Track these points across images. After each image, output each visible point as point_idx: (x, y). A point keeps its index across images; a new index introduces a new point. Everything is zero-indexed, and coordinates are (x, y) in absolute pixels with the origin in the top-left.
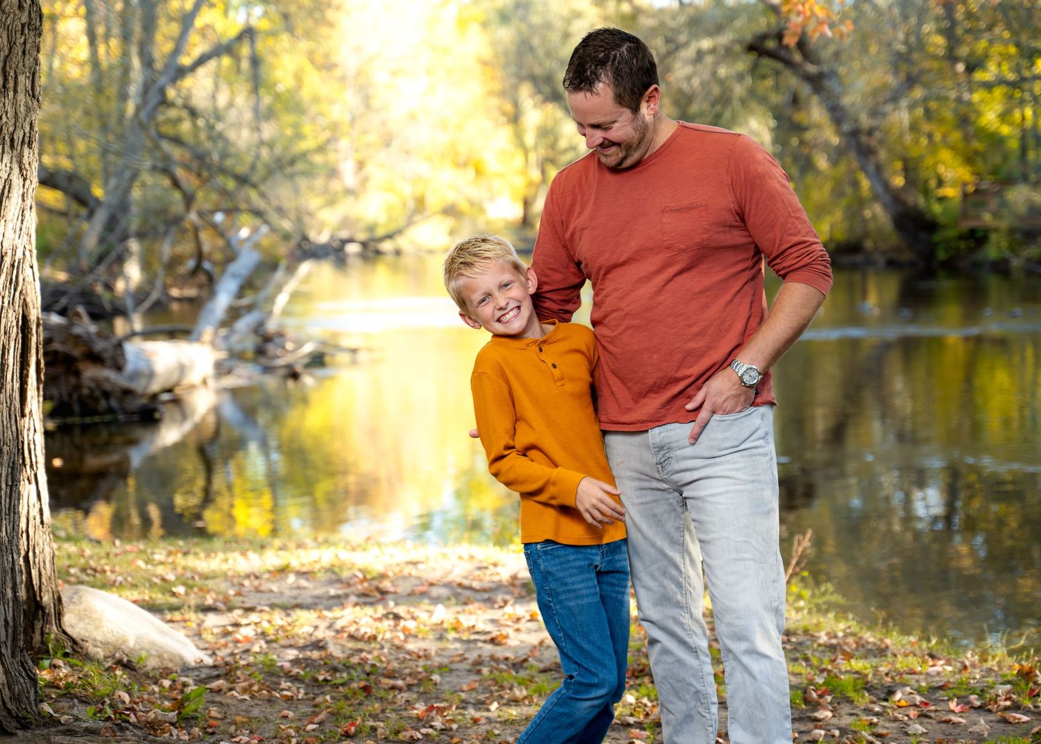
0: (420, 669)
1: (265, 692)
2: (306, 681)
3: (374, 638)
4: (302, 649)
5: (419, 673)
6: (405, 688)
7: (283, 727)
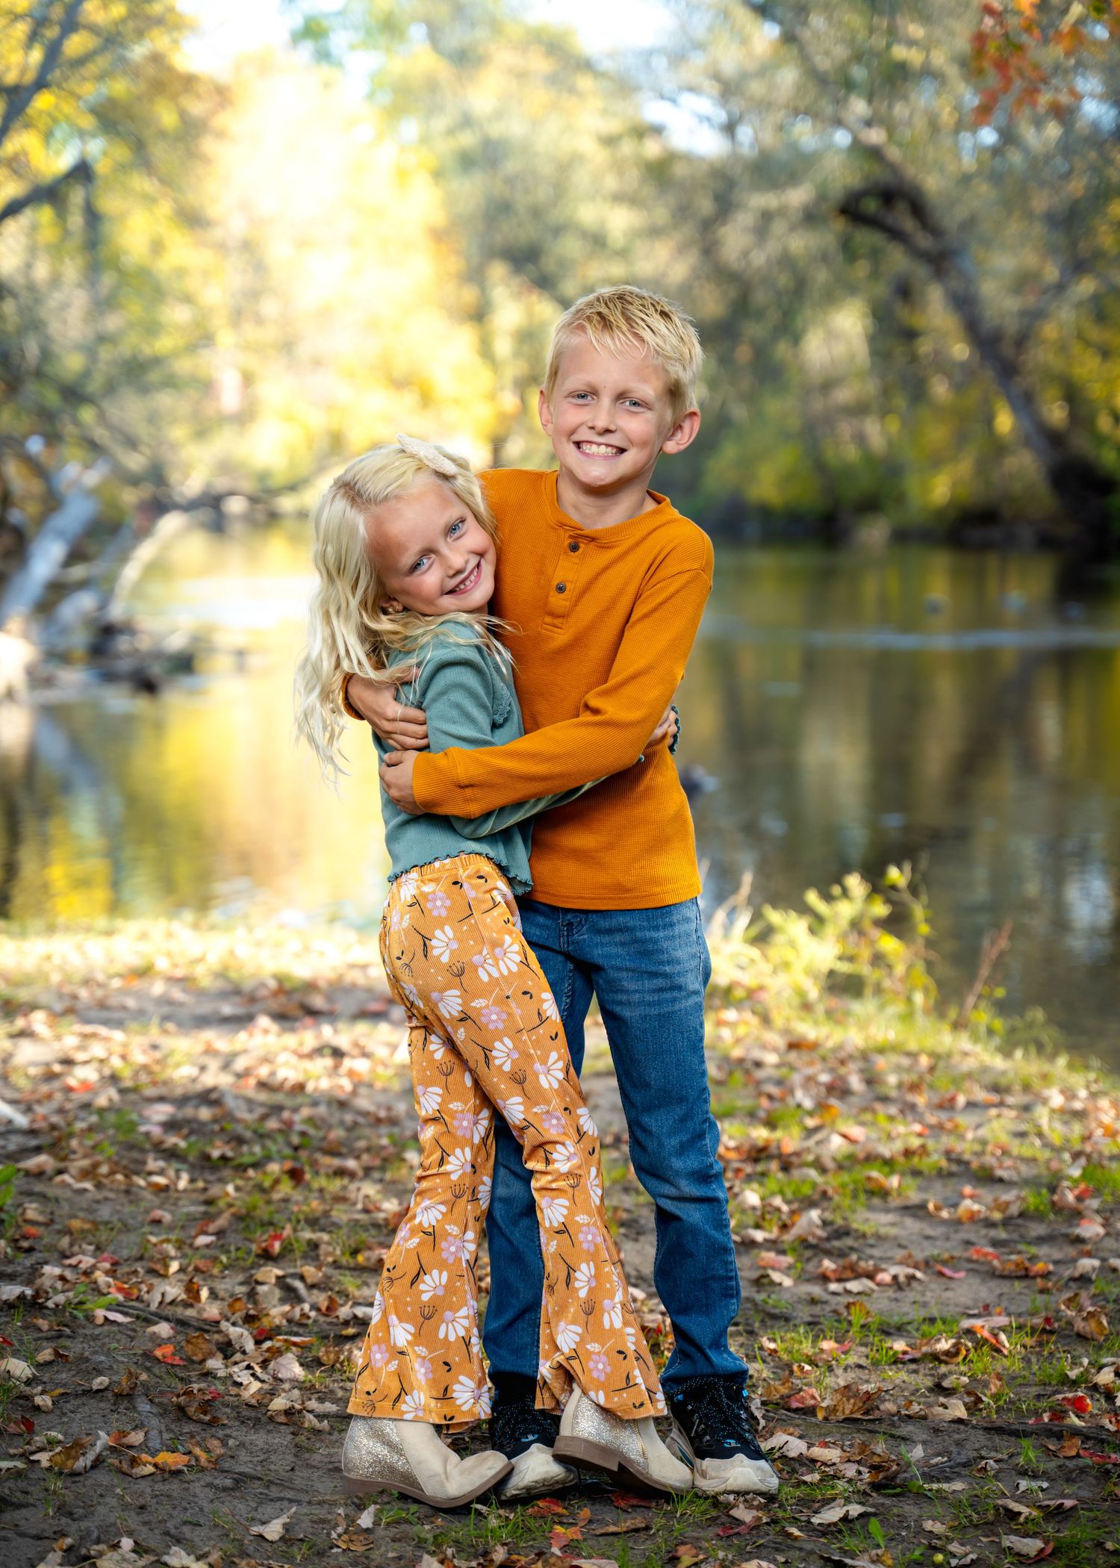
0: (385, 1141)
1: (119, 1177)
2: (191, 1158)
3: (300, 1087)
4: (182, 1101)
5: (383, 1148)
6: (360, 1173)
7: (153, 1239)
